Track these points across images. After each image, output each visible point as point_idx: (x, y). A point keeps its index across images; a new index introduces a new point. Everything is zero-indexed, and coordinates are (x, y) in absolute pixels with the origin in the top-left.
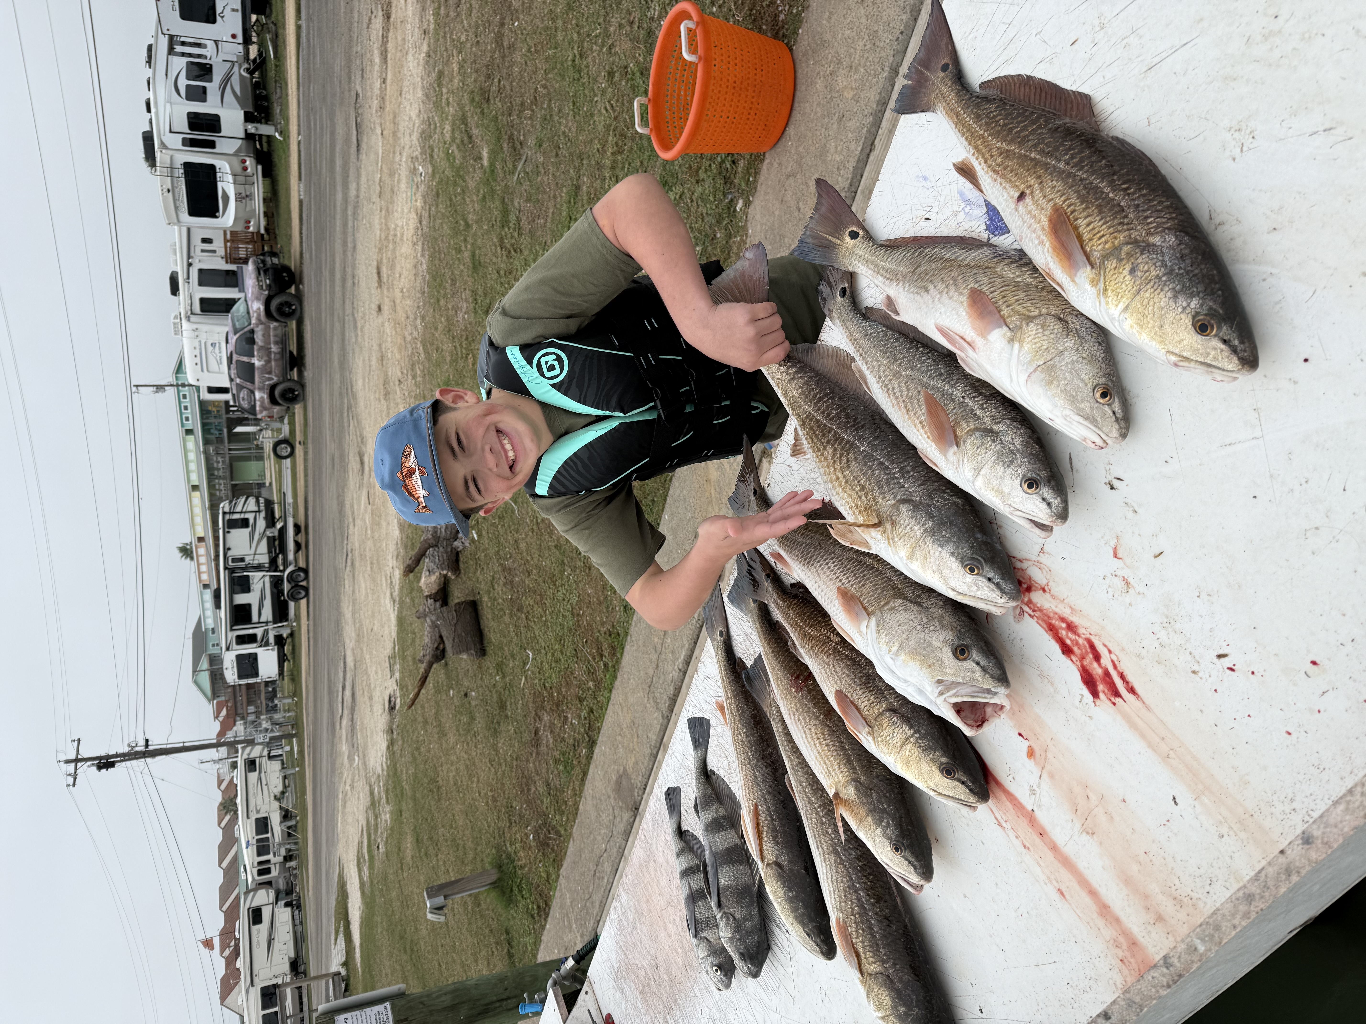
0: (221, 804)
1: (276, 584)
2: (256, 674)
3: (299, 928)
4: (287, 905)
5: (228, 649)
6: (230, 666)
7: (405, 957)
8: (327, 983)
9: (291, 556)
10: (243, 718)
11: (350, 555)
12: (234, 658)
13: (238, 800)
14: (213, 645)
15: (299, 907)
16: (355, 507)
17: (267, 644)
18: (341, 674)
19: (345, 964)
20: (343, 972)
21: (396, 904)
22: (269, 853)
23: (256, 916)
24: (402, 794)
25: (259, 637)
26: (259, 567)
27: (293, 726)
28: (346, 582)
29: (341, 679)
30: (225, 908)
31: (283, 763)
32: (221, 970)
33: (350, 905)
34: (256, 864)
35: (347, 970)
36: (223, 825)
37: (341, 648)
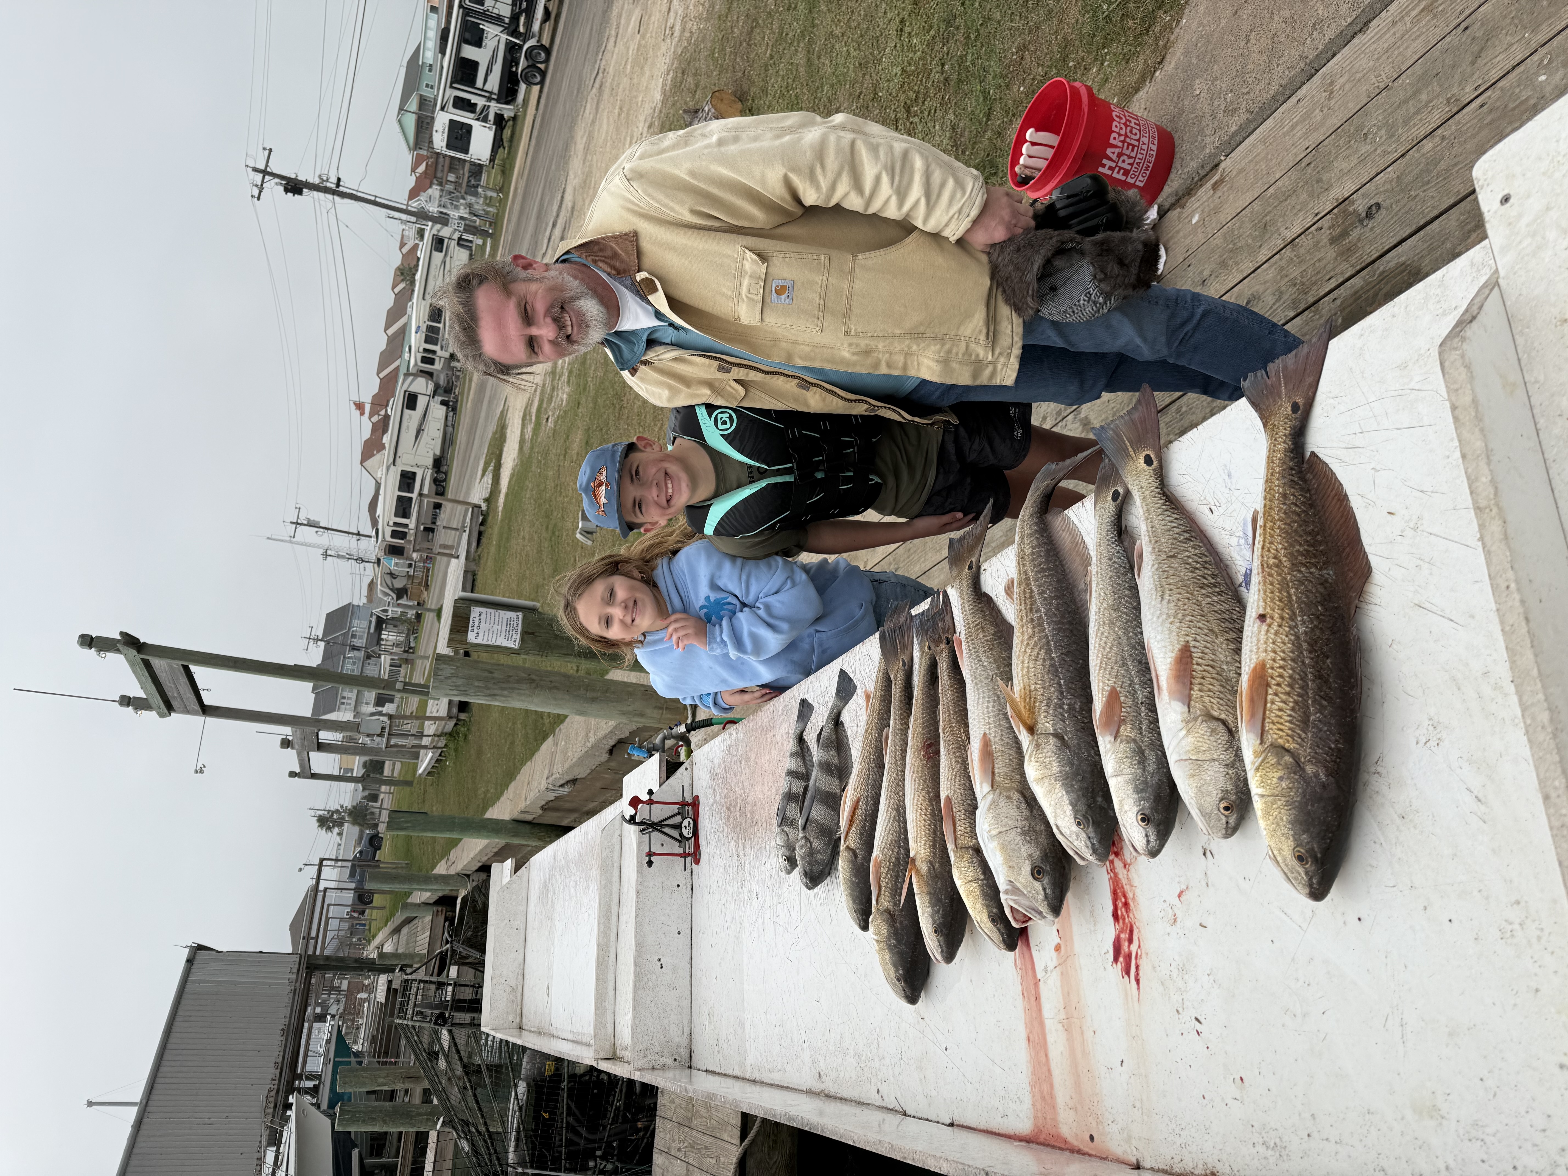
0: (398, 269)
1: (512, 50)
2: (466, 151)
3: (450, 429)
4: (443, 403)
5: (442, 109)
6: (440, 130)
7: (544, 534)
8: (467, 511)
9: (536, 27)
10: (440, 184)
11: (601, 75)
12: (447, 123)
13: (418, 276)
14: (427, 86)
15: (454, 409)
16: (623, 21)
17: (485, 120)
18: (555, 208)
19: (487, 500)
20: (484, 507)
21: (550, 484)
22: (436, 344)
23: (411, 401)
24: (585, 389)
25: (479, 109)
26: (497, 20)
27: (490, 225)
28: (588, 106)
29: (554, 214)
30: (382, 375)
31: (471, 255)
32: (367, 434)
33: (505, 449)
34: (421, 350)
35: (488, 507)
36: (397, 290)
37: (563, 178)
